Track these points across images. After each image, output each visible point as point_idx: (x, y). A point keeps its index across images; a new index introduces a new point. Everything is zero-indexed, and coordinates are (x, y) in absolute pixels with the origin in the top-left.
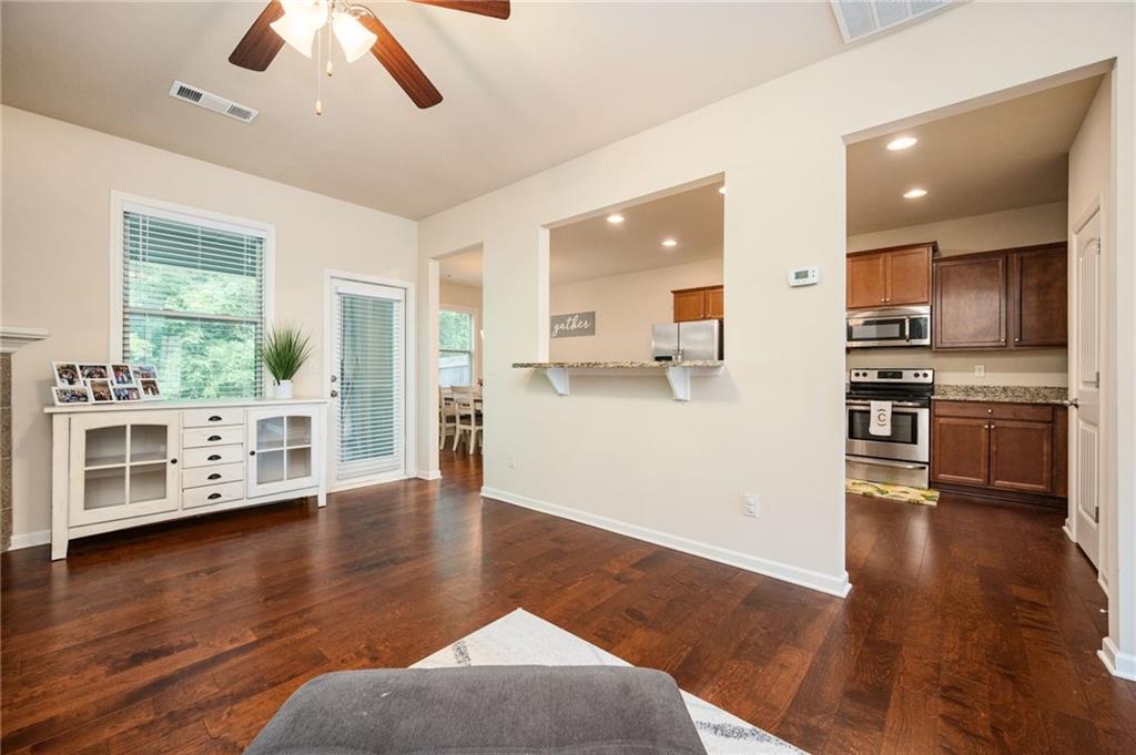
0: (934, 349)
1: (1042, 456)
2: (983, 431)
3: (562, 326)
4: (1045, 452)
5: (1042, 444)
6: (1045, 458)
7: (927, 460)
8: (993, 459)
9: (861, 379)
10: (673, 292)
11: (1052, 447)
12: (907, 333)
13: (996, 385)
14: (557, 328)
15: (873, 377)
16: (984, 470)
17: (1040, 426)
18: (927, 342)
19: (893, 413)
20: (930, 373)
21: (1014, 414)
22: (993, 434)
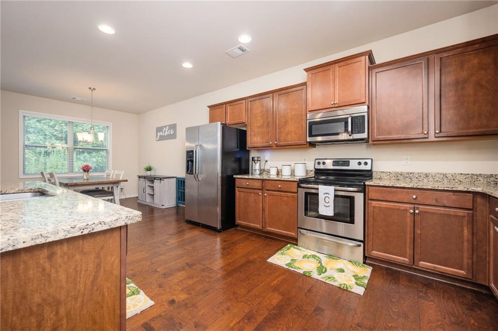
0: (371, 142)
1: (463, 242)
2: (409, 214)
3: (161, 133)
4: (465, 238)
5: (463, 231)
6: (466, 244)
7: (362, 239)
8: (418, 241)
9: (322, 167)
10: (209, 107)
11: (473, 234)
12: (350, 129)
13: (419, 171)
14: (159, 134)
15: (329, 165)
16: (409, 251)
17: (461, 213)
18: (364, 135)
19: (336, 196)
20: (369, 162)
21: (436, 200)
22: (418, 218)
